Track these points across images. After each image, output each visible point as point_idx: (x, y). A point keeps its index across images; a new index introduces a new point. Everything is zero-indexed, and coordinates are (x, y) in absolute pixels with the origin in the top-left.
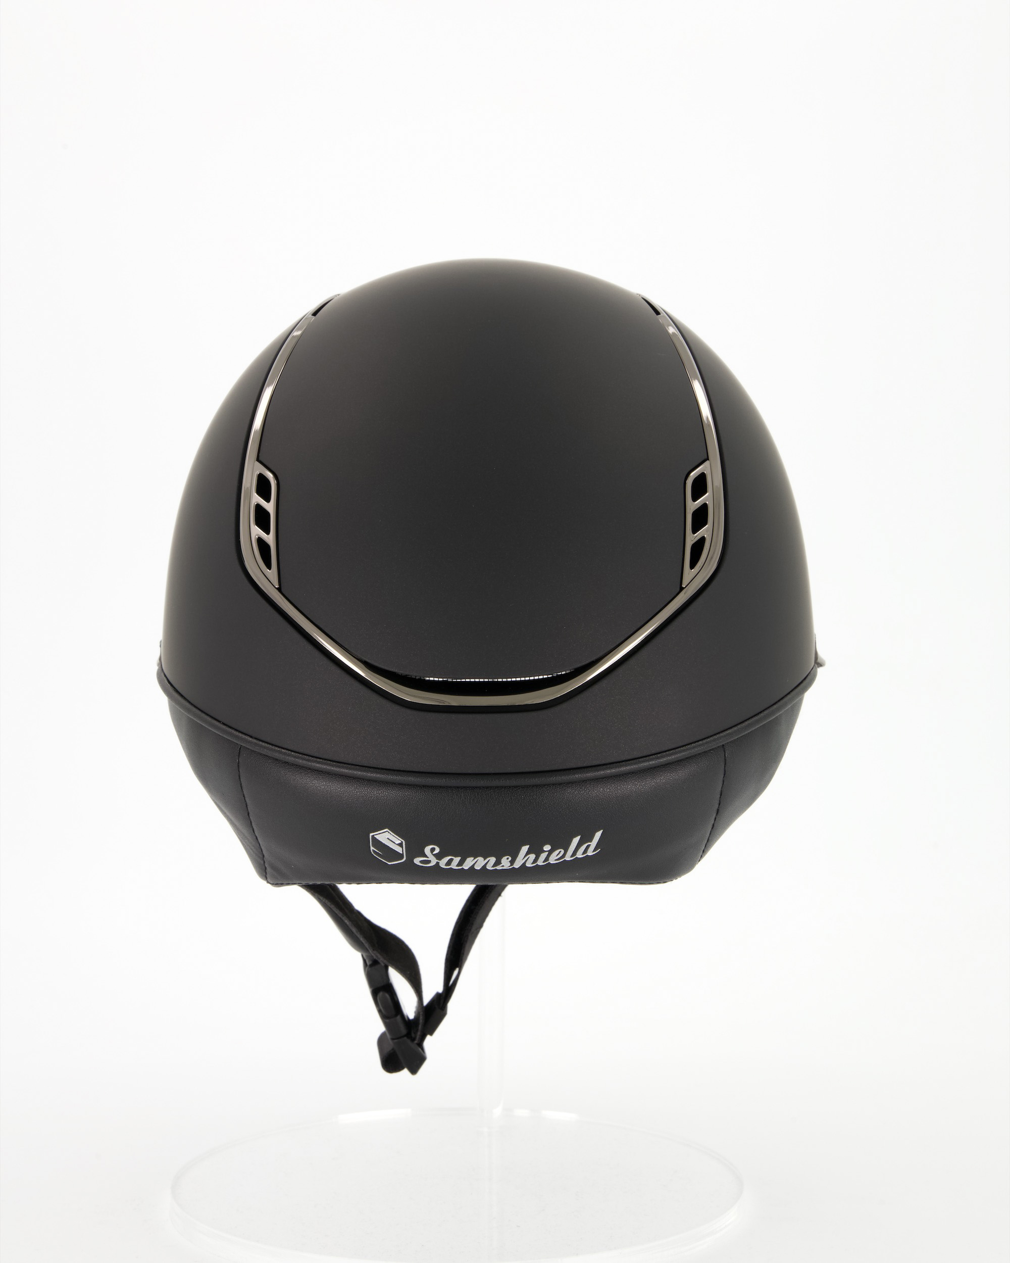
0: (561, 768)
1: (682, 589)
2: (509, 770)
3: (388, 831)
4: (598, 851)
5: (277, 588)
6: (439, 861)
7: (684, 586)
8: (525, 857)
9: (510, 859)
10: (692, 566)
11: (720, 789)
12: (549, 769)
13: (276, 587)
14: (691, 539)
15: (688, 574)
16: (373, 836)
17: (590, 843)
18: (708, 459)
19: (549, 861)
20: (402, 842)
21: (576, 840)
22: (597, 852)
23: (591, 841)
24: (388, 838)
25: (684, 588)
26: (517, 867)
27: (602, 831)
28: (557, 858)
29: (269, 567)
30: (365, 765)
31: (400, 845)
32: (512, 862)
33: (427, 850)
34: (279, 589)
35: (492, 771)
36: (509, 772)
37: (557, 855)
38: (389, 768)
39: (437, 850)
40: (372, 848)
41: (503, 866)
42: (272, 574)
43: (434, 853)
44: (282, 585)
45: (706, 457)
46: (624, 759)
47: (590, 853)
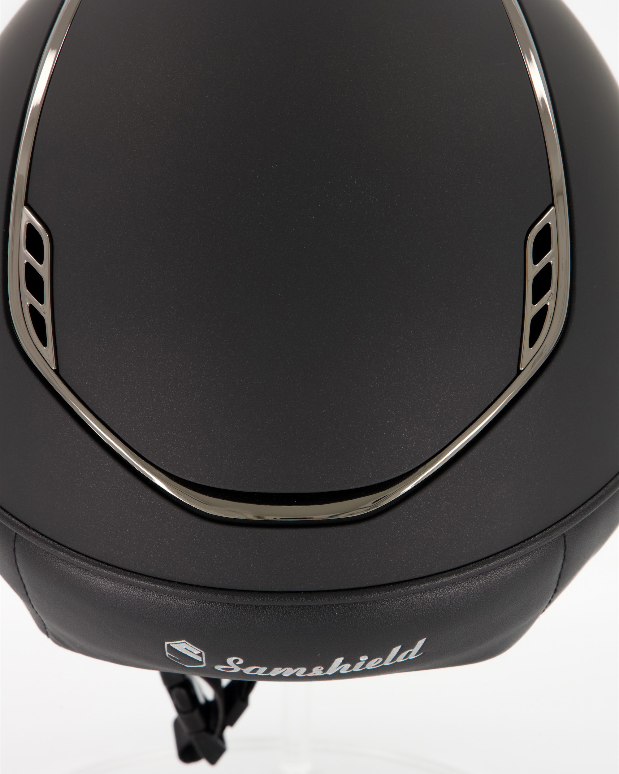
0: (379, 583)
1: (519, 372)
2: (322, 588)
3: (186, 642)
4: (421, 654)
5: (54, 370)
6: (242, 669)
7: (522, 369)
8: (339, 667)
9: (322, 668)
10: (531, 344)
11: (559, 572)
12: (366, 586)
13: (53, 368)
14: (531, 310)
15: (527, 353)
16: (169, 645)
17: (411, 650)
18: (552, 204)
19: (366, 668)
20: (202, 653)
21: (396, 650)
22: (419, 655)
23: (413, 648)
24: (185, 648)
25: (521, 371)
26: (330, 674)
27: (425, 639)
28: (375, 665)
29: (45, 344)
30: (159, 577)
31: (200, 655)
32: (324, 671)
33: (230, 660)
34: (57, 372)
35: (302, 589)
36: (322, 589)
37: (375, 663)
38: (186, 582)
39: (241, 661)
40: (167, 654)
41: (314, 674)
42: (48, 352)
43: (237, 663)
44: (60, 367)
45: (551, 202)
46: (452, 568)
47: (411, 657)
